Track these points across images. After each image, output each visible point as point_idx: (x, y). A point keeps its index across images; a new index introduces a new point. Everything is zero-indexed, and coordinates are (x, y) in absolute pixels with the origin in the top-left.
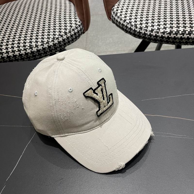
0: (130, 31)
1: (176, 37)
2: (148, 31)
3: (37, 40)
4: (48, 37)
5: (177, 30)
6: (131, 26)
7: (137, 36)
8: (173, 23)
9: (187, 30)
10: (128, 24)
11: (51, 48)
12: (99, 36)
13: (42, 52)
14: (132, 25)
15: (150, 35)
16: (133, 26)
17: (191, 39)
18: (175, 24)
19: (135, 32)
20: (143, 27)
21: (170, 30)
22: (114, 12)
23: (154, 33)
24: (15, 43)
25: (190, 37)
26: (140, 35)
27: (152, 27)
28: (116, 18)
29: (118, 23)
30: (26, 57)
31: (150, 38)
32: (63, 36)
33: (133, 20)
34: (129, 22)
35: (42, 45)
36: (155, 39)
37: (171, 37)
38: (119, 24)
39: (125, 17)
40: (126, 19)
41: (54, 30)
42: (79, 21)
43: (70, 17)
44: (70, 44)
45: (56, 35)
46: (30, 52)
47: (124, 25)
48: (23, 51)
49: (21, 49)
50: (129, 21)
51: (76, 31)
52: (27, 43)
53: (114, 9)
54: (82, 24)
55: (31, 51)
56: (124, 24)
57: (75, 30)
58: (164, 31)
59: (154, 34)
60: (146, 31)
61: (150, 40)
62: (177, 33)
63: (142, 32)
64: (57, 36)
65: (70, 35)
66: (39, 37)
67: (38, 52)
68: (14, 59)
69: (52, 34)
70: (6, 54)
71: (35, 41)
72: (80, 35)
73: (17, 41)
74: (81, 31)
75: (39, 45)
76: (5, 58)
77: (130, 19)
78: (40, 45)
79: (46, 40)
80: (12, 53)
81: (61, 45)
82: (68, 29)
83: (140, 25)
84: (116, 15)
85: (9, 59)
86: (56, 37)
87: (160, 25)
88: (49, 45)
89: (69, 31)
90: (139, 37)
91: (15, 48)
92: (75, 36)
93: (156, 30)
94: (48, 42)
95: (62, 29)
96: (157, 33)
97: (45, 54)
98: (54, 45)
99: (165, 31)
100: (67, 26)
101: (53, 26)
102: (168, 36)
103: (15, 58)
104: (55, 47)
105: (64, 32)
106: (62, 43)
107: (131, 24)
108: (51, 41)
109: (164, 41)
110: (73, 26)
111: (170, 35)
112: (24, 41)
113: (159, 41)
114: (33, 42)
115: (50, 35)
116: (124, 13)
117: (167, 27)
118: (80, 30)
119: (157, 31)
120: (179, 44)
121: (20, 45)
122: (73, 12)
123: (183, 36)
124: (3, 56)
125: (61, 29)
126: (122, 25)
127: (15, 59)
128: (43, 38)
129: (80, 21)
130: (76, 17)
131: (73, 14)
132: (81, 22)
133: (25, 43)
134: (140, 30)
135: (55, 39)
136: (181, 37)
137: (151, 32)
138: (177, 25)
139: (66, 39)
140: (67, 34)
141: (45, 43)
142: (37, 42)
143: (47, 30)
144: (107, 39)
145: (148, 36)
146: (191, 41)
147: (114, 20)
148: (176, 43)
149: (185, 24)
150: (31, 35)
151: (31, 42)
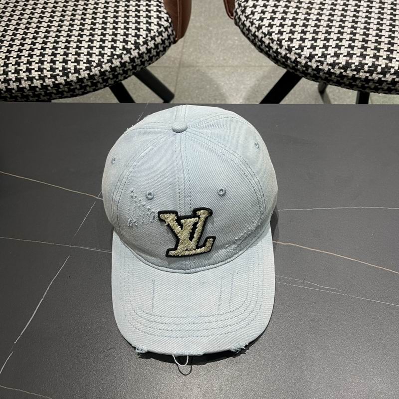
0: (267, 51)
1: (357, 76)
2: (303, 57)
3: (78, 59)
4: (100, 52)
5: (360, 63)
6: (270, 42)
7: (281, 63)
8: (354, 46)
9: (380, 65)
10: (265, 35)
11: (105, 75)
13: (87, 84)
14: (273, 41)
15: (306, 65)
16: (275, 43)
17: (385, 83)
18: (358, 48)
19: (277, 56)
20: (294, 47)
21: (346, 60)
22: (240, 2)
23: (314, 63)
24: (34, 61)
25: (383, 79)
26: (286, 63)
27: (311, 50)
28: (243, 18)
29: (245, 29)
30: (55, 91)
31: (306, 71)
32: (132, 52)
33: (275, 29)
34: (267, 33)
35: (88, 68)
36: (314, 74)
37: (347, 75)
38: (247, 32)
39: (261, 19)
40: (261, 24)
41: (113, 37)
42: (166, 19)
43: (147, 7)
45: (117, 49)
46: (63, 82)
47: (257, 37)
48: (50, 80)
49: (46, 75)
50: (267, 28)
51: (158, 40)
52: (57, 62)
55: (65, 80)
56: (257, 33)
57: (156, 39)
58: (334, 61)
60: (300, 56)
62: (360, 69)
63: (291, 57)
64: (118, 52)
65: (147, 48)
66: (83, 50)
67: (80, 83)
68: (31, 94)
69: (110, 47)
70: (15, 84)
71: (73, 60)
72: (167, 48)
74: (169, 40)
75: (82, 69)
76: (14, 91)
77: (271, 26)
78: (84, 68)
79: (95, 59)
80: (27, 82)
81: (126, 69)
82: (142, 36)
83: (289, 43)
84: (243, 12)
85: (21, 94)
86: (117, 53)
87: (329, 46)
88: (102, 70)
89: (144, 40)
90: (284, 65)
91: (33, 71)
92: (155, 51)
93: (319, 57)
94: (100, 64)
95: (131, 34)
96: (319, 64)
97: (94, 87)
98: (113, 69)
99: (337, 61)
100: (141, 30)
101: (111, 27)
102: (341, 73)
103: (33, 91)
104: (113, 75)
105: (133, 42)
106: (129, 66)
107: (270, 37)
108: (106, 61)
109: (332, 81)
110: (153, 30)
111: (345, 71)
112: (52, 57)
113: (322, 79)
114: (70, 60)
115: (106, 48)
116: (259, 9)
117: (342, 54)
118: (166, 37)
119: (320, 59)
120: (361, 89)
121: (45, 67)
123: (371, 75)
124: (9, 87)
125: (127, 35)
126: (252, 35)
127: (34, 93)
128: (90, 54)
130: (160, 9)
132: (170, 21)
133: (53, 62)
134: (287, 52)
135: (115, 57)
136: (367, 77)
137: (309, 60)
138: (362, 50)
139: (138, 59)
140: (140, 46)
141: (94, 65)
142: (77, 61)
143: (99, 35)
144: (229, 37)
145: (302, 66)
146: (386, 88)
147: (238, 20)
148: (355, 88)
149: (379, 51)
150: (67, 44)
151: (65, 61)
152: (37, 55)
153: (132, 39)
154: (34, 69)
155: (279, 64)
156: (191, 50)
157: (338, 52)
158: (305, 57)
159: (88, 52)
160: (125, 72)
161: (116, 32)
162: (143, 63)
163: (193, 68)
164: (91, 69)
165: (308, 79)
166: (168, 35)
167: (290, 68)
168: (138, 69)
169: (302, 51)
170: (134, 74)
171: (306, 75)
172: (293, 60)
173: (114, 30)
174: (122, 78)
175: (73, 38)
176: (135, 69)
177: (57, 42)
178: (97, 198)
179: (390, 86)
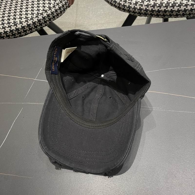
0: (114, 4)
1: (160, 10)
2: (132, 4)
3: (21, 17)
4: (32, 13)
5: (161, 3)
7: (122, 9)
9: (171, 3)
11: (35, 24)
13: (27, 29)
15: (135, 8)
17: (174, 12)
19: (120, 6)
21: (154, 2)
25: (173, 9)
26: (124, 9)
30: (11, 34)
31: (135, 11)
32: (48, 11)
35: (26, 21)
36: (139, 12)
37: (155, 10)
44: (56, 19)
45: (40, 10)
46: (15, 29)
48: (8, 28)
49: (6, 26)
51: (61, 5)
52: (11, 20)
57: (59, 4)
59: (138, 7)
60: (131, 3)
61: (135, 14)
62: (161, 6)
63: (126, 5)
64: (41, 12)
65: (55, 9)
66: (23, 12)
67: (23, 29)
69: (36, 10)
71: (19, 18)
72: (65, 9)
74: (66, 5)
75: (23, 21)
78: (24, 21)
79: (30, 16)
81: (45, 20)
82: (52, 3)
86: (40, 13)
88: (34, 21)
89: (53, 5)
90: (124, 10)
92: (59, 10)
93: (140, 3)
94: (32, 19)
95: (46, 3)
96: (141, 6)
97: (31, 31)
98: (39, 21)
99: (149, 3)
102: (152, 9)
104: (39, 23)
105: (48, 7)
106: (47, 19)
108: (35, 17)
109: (148, 14)
111: (154, 8)
112: (8, 17)
113: (143, 14)
114: (17, 18)
115: (34, 11)
119: (141, 3)
120: (163, 17)
121: (5, 22)
123: (167, 8)
125: (44, 4)
133: (9, 19)
134: (124, 3)
135: (40, 14)
137: (135, 5)
139: (51, 15)
140: (51, 8)
141: (29, 19)
143: (30, 5)
144: (98, 10)
145: (132, 9)
146: (175, 14)
150: (15, 11)
151: (15, 19)
153: (47, 5)
155: (121, 10)
158: (134, 4)
159: (26, 13)
160: (45, 22)
161: (39, 3)
162: (54, 17)
163: (82, 27)
164: (28, 21)
166: (65, 3)
168: (51, 20)
172: (127, 6)
173: (38, 2)
174: (44, 25)
175: (18, 8)
177: (10, 11)
178: (35, 79)
179: (177, 13)
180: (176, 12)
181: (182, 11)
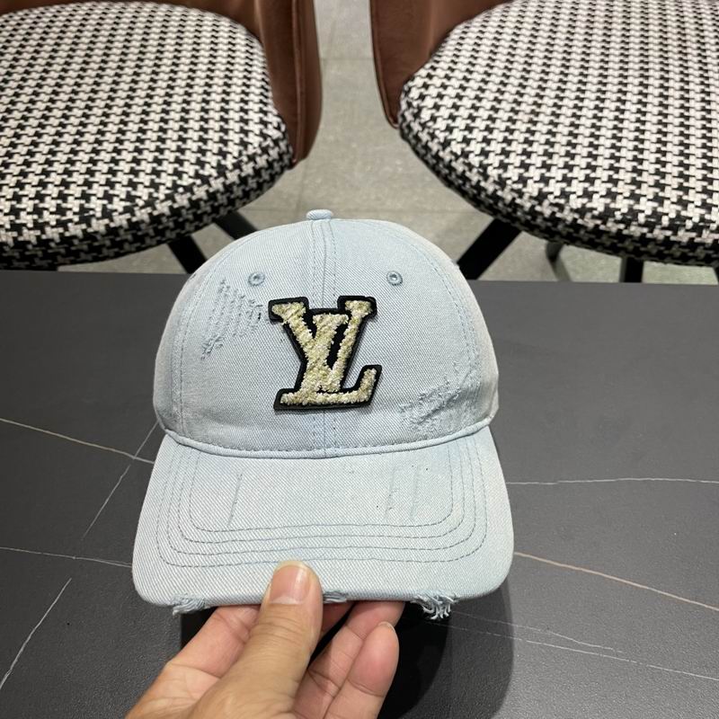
0: (459, 185)
1: (625, 232)
2: (526, 197)
3: (111, 192)
4: (152, 181)
5: (631, 209)
6: (466, 168)
7: (486, 207)
8: (618, 180)
9: (667, 214)
10: (457, 157)
11: (160, 223)
12: (354, 145)
13: (124, 237)
14: (470, 167)
15: (532, 212)
16: (475, 170)
17: (677, 246)
18: (626, 184)
19: (479, 194)
20: (509, 179)
21: (606, 204)
22: (410, 100)
23: (547, 208)
24: (26, 196)
25: (673, 238)
26: (495, 207)
27: (542, 185)
28: (416, 127)
29: (419, 146)
30: (63, 251)
31: (532, 222)
32: (212, 182)
33: (475, 147)
34: (459, 153)
35: (127, 210)
36: (548, 228)
37: (608, 230)
38: (424, 151)
39: (449, 129)
40: (450, 137)
41: (178, 154)
42: (276, 125)
43: (242, 105)
45: (185, 176)
46: (80, 234)
47: (443, 160)
48: (55, 230)
49: (47, 220)
50: (460, 146)
51: (262, 161)
52: (70, 198)
53: (410, 89)
54: (287, 135)
55: (84, 231)
56: (441, 154)
57: (258, 159)
58: (584, 205)
60: (521, 194)
62: (630, 221)
63: (504, 196)
64: (186, 181)
65: (239, 176)
66: (120, 177)
67: (112, 237)
68: (16, 254)
69: (171, 171)
71: (100, 195)
72: (277, 176)
73: (33, 186)
74: (280, 163)
75: (116, 211)
77: (466, 141)
78: (121, 210)
79: (143, 193)
80: (10, 233)
81: (199, 212)
82: (230, 153)
83: (501, 171)
84: (416, 116)
86: (185, 183)
87: (572, 178)
88: (155, 213)
89: (235, 161)
90: (491, 209)
91: (23, 214)
92: (255, 180)
93: (556, 197)
94: (150, 203)
95: (210, 151)
96: (556, 209)
97: (138, 244)
98: (175, 212)
99: (589, 205)
100: (230, 144)
101: (175, 137)
102: (597, 226)
103: (21, 250)
104: (176, 222)
105: (214, 164)
106: (205, 207)
107: (466, 161)
108: (162, 197)
109: (579, 239)
110: (251, 144)
111: (604, 223)
112: (62, 188)
113: (562, 237)
114: (94, 195)
115: (163, 175)
116: (444, 112)
117: (597, 192)
118: (276, 156)
119: (557, 200)
120: (633, 256)
121: (46, 205)
122: (259, 84)
123: (651, 231)
125: (203, 152)
126: (433, 157)
127: (21, 254)
128: (133, 185)
129: (279, 124)
130: (265, 109)
131: (258, 91)
132: (283, 128)
133: (62, 197)
134: (497, 187)
135: (181, 190)
136: (643, 235)
137: (537, 203)
138: (633, 187)
139: (222, 194)
140: (227, 172)
141: (140, 205)
142: (108, 197)
143: (151, 152)
144: (386, 160)
145: (526, 213)
146: (678, 254)
147: (406, 131)
148: (622, 253)
149: (663, 190)
150: (90, 165)
151: (86, 197)
152: (34, 184)
153: (212, 159)
154: (24, 210)
155: (482, 208)
156: (319, 181)
157: (591, 189)
158: (531, 197)
159: (130, 180)
160: (198, 218)
161: (183, 146)
162: (231, 202)
164: (133, 211)
165: (536, 235)
166: (279, 154)
167: (504, 216)
168: (223, 212)
169: (525, 186)
170: (214, 220)
171: (531, 228)
172: (507, 202)
173: (180, 143)
174: (192, 228)
175: (103, 155)
176: (218, 212)
177: (72, 162)
178: (134, 458)
179: (686, 250)
180: (681, 247)
181: (705, 249)
